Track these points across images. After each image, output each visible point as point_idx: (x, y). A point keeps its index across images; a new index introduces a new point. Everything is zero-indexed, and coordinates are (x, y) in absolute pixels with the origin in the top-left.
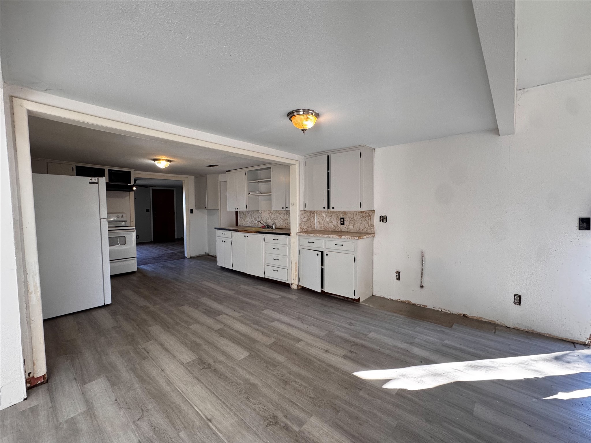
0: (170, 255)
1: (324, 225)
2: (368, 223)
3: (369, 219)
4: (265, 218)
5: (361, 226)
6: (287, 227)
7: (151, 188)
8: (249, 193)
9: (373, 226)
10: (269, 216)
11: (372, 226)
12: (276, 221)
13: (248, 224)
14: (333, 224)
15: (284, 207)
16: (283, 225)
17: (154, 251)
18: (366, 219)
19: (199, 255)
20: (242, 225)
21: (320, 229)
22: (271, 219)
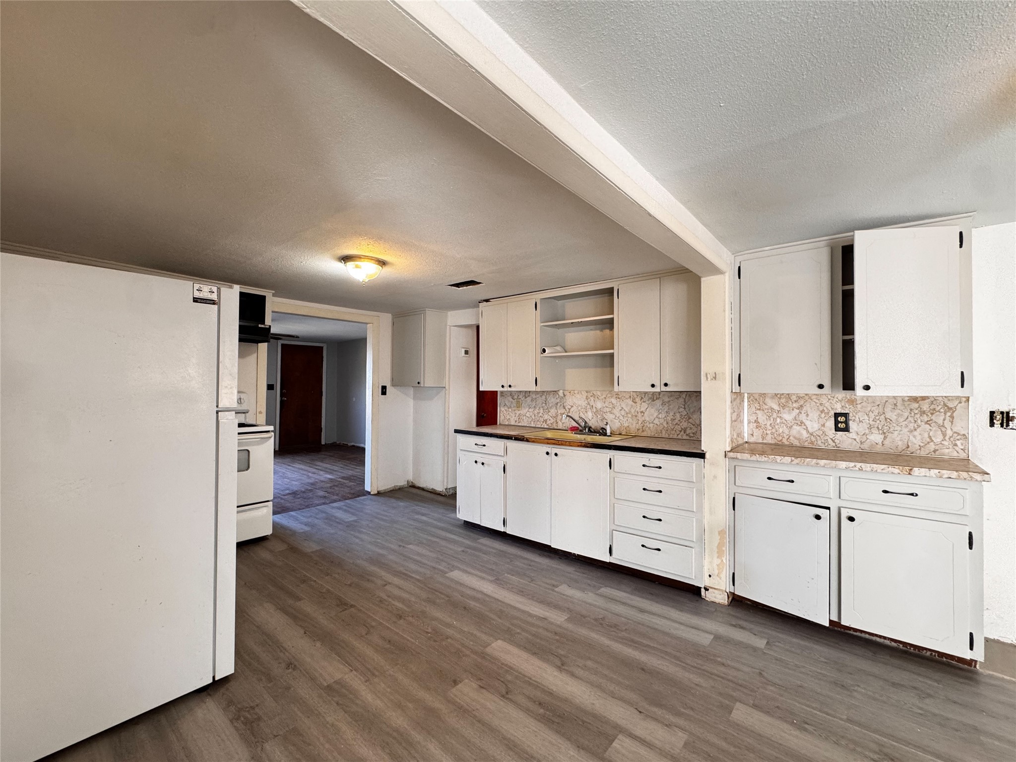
0: (329, 485)
1: (774, 431)
2: (943, 429)
3: (948, 418)
4: (575, 408)
5: (914, 437)
6: (643, 431)
7: (280, 342)
8: (544, 351)
9: (965, 437)
10: (589, 404)
11: (958, 437)
12: (609, 417)
13: (525, 421)
14: (807, 429)
15: (657, 384)
16: (628, 426)
17: (289, 474)
18: (933, 417)
19: (395, 486)
20: (507, 423)
21: (760, 441)
22: (595, 410)
